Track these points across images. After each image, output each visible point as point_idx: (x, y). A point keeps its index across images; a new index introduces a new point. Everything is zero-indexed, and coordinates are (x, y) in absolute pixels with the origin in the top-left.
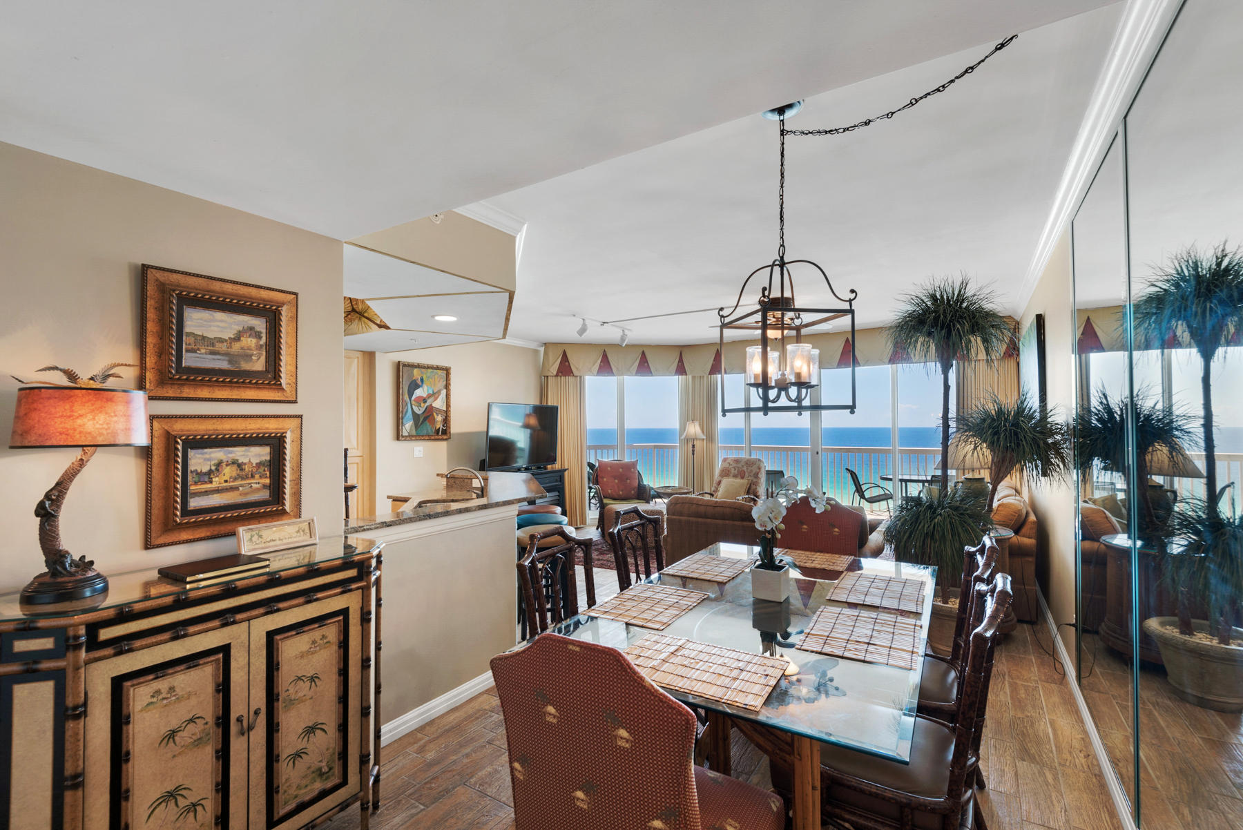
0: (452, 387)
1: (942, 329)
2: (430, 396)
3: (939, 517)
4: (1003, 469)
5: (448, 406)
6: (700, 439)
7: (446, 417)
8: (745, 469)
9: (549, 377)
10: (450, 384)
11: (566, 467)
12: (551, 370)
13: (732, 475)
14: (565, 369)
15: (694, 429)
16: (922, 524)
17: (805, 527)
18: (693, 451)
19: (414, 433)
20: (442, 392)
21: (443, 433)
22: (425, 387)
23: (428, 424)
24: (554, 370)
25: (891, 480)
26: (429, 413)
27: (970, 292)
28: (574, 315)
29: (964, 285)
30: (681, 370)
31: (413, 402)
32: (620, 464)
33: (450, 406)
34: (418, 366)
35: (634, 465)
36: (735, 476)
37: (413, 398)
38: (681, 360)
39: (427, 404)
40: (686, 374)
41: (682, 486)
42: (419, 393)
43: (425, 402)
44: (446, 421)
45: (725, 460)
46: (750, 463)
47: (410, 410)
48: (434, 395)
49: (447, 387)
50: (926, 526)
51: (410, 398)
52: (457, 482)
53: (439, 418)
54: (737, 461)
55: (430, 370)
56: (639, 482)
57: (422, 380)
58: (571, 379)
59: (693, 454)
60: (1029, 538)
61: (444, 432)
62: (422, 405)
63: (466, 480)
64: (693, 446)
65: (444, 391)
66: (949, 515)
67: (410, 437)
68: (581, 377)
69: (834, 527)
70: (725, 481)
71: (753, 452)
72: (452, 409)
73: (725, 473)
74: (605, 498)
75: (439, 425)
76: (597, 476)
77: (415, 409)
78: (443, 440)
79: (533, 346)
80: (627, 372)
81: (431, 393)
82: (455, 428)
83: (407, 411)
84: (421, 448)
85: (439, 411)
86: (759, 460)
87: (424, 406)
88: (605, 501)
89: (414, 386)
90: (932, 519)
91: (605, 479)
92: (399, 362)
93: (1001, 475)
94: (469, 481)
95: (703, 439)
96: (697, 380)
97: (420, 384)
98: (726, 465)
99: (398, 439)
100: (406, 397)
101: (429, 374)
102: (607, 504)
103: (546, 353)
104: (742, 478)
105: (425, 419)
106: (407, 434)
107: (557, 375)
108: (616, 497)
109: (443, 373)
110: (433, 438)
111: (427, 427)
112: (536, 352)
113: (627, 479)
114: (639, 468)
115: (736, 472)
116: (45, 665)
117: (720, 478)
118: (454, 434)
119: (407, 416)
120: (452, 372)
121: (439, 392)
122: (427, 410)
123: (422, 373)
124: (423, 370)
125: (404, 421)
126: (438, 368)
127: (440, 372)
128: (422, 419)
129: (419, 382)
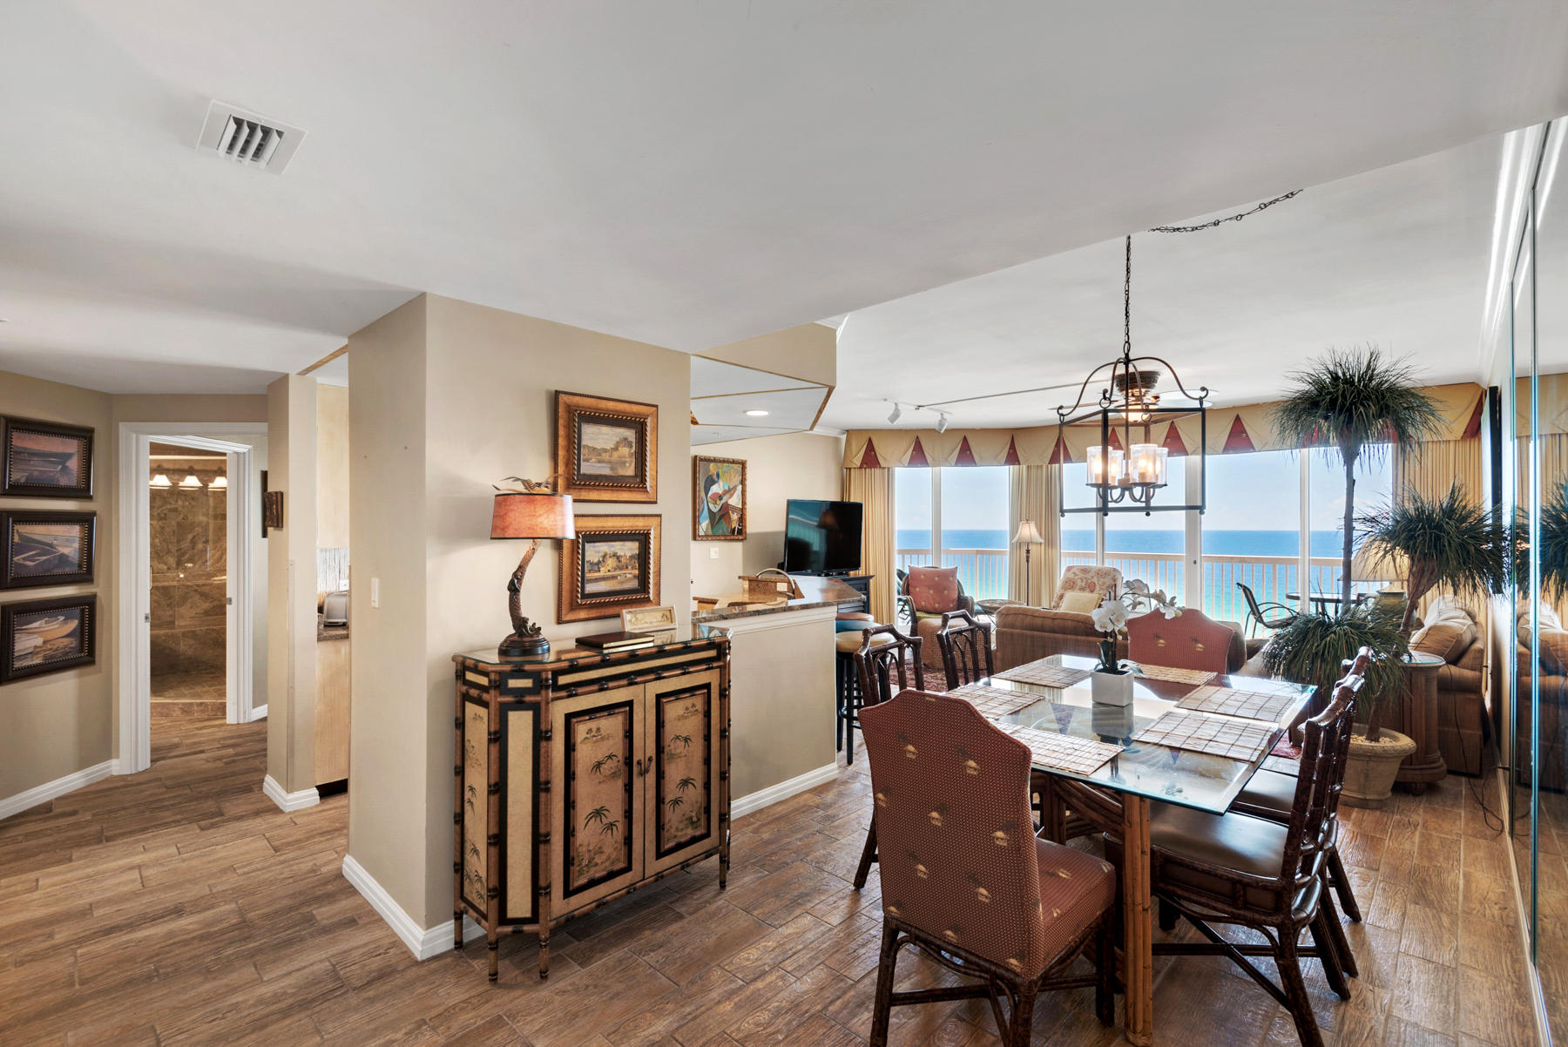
0: (748, 483)
1: (1341, 411)
2: (725, 492)
3: (1333, 635)
4: (1425, 581)
5: (744, 503)
6: (1037, 543)
7: (742, 515)
8: (1095, 580)
9: (852, 470)
10: (745, 479)
11: (871, 574)
12: (854, 461)
13: (1077, 588)
14: (871, 459)
15: (1029, 531)
16: (1311, 643)
17: (1162, 641)
18: (1028, 558)
19: (710, 533)
20: (738, 488)
21: (739, 533)
22: (721, 482)
23: (724, 523)
24: (857, 461)
25: (1297, 598)
26: (725, 511)
27: (1381, 367)
28: (885, 400)
29: (1374, 357)
30: (1013, 458)
31: (709, 500)
32: (937, 572)
33: (745, 503)
34: (715, 460)
35: (953, 572)
36: (1082, 589)
37: (709, 495)
38: (1012, 447)
39: (723, 501)
40: (1019, 464)
41: (1013, 599)
42: (715, 489)
43: (721, 499)
44: (742, 519)
45: (1069, 569)
46: (1102, 573)
47: (706, 508)
48: (730, 491)
49: (743, 482)
50: (1316, 644)
51: (706, 495)
52: (760, 585)
53: (735, 517)
54: (1085, 570)
56: (959, 593)
57: (718, 475)
58: (878, 471)
59: (1028, 561)
60: (1472, 670)
61: (741, 532)
62: (718, 502)
63: (770, 583)
64: (1028, 551)
65: (741, 486)
66: (1345, 634)
67: (706, 537)
68: (889, 469)
69: (1197, 641)
70: (1069, 595)
71: (1106, 561)
72: (748, 506)
73: (1069, 585)
74: (918, 610)
75: (735, 525)
76: (908, 585)
77: (711, 506)
78: (738, 540)
79: (833, 433)
80: (944, 462)
81: (727, 489)
82: (752, 527)
83: (703, 509)
84: (717, 549)
85: (735, 509)
86: (1115, 570)
87: (720, 503)
88: (918, 614)
89: (711, 481)
90: (1322, 638)
91: (918, 589)
92: (696, 456)
93: (1421, 588)
94: (773, 584)
95: (1041, 544)
96: (1033, 471)
97: (716, 479)
98: (1071, 575)
99: (695, 539)
100: (703, 494)
101: (724, 469)
102: (920, 618)
103: (848, 441)
104: (1092, 592)
105: (721, 518)
106: (703, 534)
107: (860, 468)
108: (931, 610)
109: (738, 467)
110: (728, 538)
111: (723, 528)
112: (837, 440)
113: (944, 590)
114: (959, 576)
115: (1083, 584)
116: (528, 699)
117: (1062, 591)
118: (752, 534)
119: (703, 514)
120: (748, 465)
121: (735, 488)
122: (723, 508)
123: (718, 467)
124: (719, 464)
125: (701, 519)
126: (734, 462)
127: (735, 466)
128: (717, 518)
129: (715, 477)
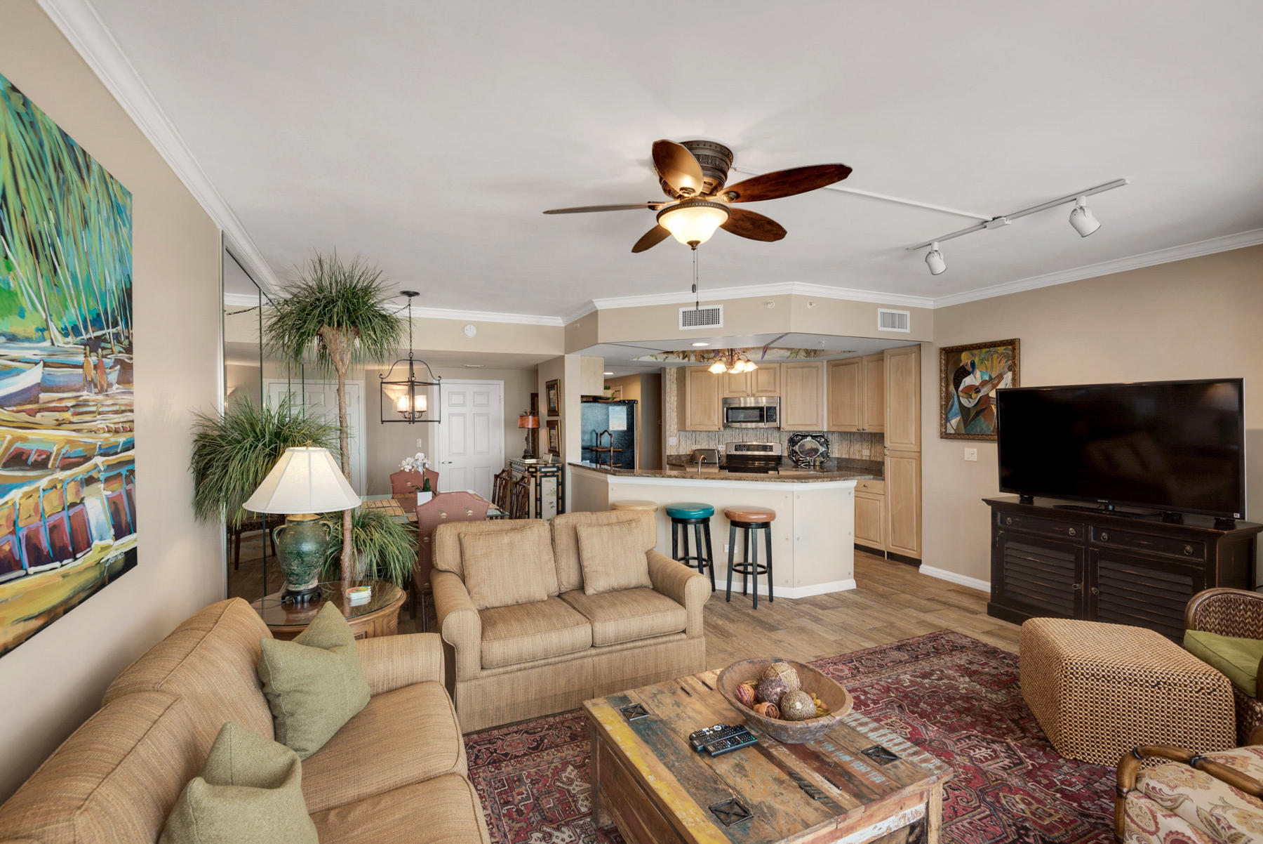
0: (1023, 365)
2: (984, 383)
19: (963, 431)
20: (1005, 376)
22: (978, 374)
23: (983, 420)
26: (983, 406)
31: (960, 394)
37: (961, 388)
39: (980, 395)
42: (968, 381)
43: (979, 391)
47: (956, 403)
51: (957, 390)
55: (984, 350)
57: (973, 364)
62: (974, 395)
65: (1010, 372)
67: (956, 436)
77: (964, 401)
81: (987, 379)
83: (952, 406)
84: (975, 451)
89: (962, 373)
92: (941, 349)
97: (971, 370)
99: (942, 436)
100: (952, 388)
101: (983, 355)
105: (978, 414)
106: (953, 432)
110: (987, 438)
111: (985, 425)
119: (953, 410)
120: (1022, 344)
121: (1000, 377)
122: (981, 402)
123: (973, 355)
124: (974, 352)
125: (950, 416)
127: (1001, 349)
128: (972, 414)
129: (969, 368)
